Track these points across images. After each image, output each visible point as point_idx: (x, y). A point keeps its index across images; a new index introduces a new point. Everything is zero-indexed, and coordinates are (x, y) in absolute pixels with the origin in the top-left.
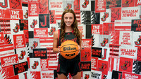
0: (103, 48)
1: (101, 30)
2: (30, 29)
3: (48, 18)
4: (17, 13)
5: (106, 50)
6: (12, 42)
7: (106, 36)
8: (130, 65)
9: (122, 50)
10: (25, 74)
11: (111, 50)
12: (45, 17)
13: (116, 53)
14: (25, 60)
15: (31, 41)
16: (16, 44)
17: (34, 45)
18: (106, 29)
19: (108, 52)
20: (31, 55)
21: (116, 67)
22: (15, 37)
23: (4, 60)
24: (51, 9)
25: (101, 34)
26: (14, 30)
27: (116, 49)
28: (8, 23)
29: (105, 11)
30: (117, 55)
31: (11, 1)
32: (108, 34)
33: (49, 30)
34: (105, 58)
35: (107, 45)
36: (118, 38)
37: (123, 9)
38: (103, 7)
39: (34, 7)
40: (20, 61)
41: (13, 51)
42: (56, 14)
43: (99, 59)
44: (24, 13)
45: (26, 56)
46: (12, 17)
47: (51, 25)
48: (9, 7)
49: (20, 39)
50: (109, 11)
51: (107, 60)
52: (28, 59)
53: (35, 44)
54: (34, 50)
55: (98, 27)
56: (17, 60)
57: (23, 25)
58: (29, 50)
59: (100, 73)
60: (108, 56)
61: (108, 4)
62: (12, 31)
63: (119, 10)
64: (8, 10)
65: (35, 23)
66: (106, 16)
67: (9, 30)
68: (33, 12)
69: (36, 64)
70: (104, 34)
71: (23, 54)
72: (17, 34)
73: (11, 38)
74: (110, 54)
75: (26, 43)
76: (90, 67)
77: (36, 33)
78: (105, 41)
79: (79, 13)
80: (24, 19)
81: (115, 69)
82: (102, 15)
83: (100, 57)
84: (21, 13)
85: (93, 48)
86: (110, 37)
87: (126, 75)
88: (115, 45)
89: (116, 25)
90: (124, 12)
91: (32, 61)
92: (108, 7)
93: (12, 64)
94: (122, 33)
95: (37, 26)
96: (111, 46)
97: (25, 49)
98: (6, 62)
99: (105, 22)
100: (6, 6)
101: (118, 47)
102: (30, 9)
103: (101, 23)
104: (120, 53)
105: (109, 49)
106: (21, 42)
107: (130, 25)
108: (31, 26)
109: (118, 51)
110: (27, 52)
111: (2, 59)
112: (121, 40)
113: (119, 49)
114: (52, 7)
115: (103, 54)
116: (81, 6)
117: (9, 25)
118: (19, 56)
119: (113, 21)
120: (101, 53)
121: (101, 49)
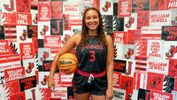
0: (127, 61)
1: (125, 38)
2: (40, 37)
3: (61, 24)
4: (25, 17)
5: (130, 63)
6: (19, 51)
7: (131, 46)
8: (160, 82)
9: (150, 63)
10: (33, 91)
11: (137, 63)
12: (58, 22)
13: (143, 67)
14: (33, 74)
15: (41, 51)
16: (23, 54)
17: (44, 56)
18: (130, 38)
19: (134, 66)
20: (41, 69)
21: (143, 84)
22: (21, 45)
23: (9, 73)
24: (65, 13)
25: (125, 43)
26: (21, 38)
27: (144, 62)
28: (14, 29)
29: (130, 15)
30: (145, 70)
31: (18, 4)
32: (133, 43)
33: (63, 38)
34: (130, 73)
35: (133, 56)
36: (145, 48)
37: (152, 13)
38: (128, 11)
39: (45, 10)
40: (27, 75)
41: (19, 62)
42: (71, 18)
43: (123, 74)
44: (33, 18)
45: (35, 69)
46: (19, 22)
47: (65, 32)
48: (15, 11)
49: (27, 49)
50: (135, 16)
51: (132, 75)
52: (37, 73)
53: (46, 55)
54: (44, 62)
55: (121, 35)
56: (23, 73)
57: (31, 32)
58: (37, 62)
59: (124, 91)
60: (133, 70)
61: (133, 7)
62: (18, 38)
63: (147, 14)
64: (14, 14)
65: (45, 29)
66: (131, 21)
67: (15, 37)
68: (44, 16)
69: (46, 79)
70: (129, 43)
71: (31, 66)
72: (25, 42)
73: (18, 47)
74: (136, 68)
75: (34, 53)
77: (46, 41)
78: (130, 53)
80: (33, 24)
81: (141, 87)
82: (126, 20)
83: (124, 72)
84: (29, 17)
85: (115, 61)
86: (136, 48)
87: (155, 94)
88: (142, 57)
89: (143, 32)
90: (152, 16)
91: (42, 75)
92: (133, 11)
93: (18, 78)
94: (150, 43)
95: (48, 33)
96: (136, 58)
97: (33, 61)
98: (11, 76)
99: (130, 29)
100: (12, 9)
101: (145, 59)
102: (40, 12)
103: (126, 29)
104: (148, 67)
105: (134, 62)
106: (28, 52)
107: (160, 32)
108: (41, 33)
109: (145, 64)
110: (35, 64)
111: (6, 71)
112: (149, 51)
113: (147, 62)
114: (67, 10)
115: (127, 68)
116: (101, 10)
117: (15, 32)
118: (26, 69)
119: (139, 28)
120: (125, 67)
121: (125, 62)
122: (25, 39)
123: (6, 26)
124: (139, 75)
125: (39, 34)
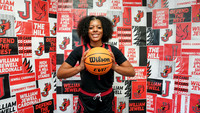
0: (164, 80)
1: (160, 53)
2: (59, 51)
4: (42, 26)
5: (168, 83)
6: (34, 69)
7: (168, 63)
9: (193, 83)
11: (176, 83)
13: (184, 87)
14: (49, 97)
16: (38, 73)
18: (169, 53)
19: (172, 86)
20: (59, 90)
21: (185, 108)
22: (37, 62)
23: (22, 97)
25: (161, 59)
26: (36, 52)
27: (185, 81)
28: (28, 42)
29: (167, 27)
30: (186, 90)
31: (34, 10)
32: (171, 60)
34: (167, 94)
35: (171, 75)
36: (187, 66)
37: (194, 25)
38: (164, 22)
39: (66, 19)
40: (43, 99)
41: (34, 83)
43: (159, 96)
44: (51, 27)
45: (52, 91)
46: (35, 32)
48: (31, 19)
49: (44, 66)
50: (173, 27)
51: (170, 97)
52: (54, 95)
54: (64, 82)
55: (156, 50)
56: (38, 97)
57: (48, 45)
58: (55, 82)
60: (172, 91)
61: (171, 18)
62: (33, 53)
63: (188, 26)
64: (29, 23)
65: (66, 42)
67: (30, 51)
68: (65, 26)
69: (66, 103)
70: (166, 59)
72: (41, 57)
73: (33, 63)
74: (176, 89)
75: (52, 71)
76: (145, 107)
78: (168, 70)
79: (130, 30)
80: (51, 35)
81: (183, 111)
82: (162, 33)
83: (160, 93)
84: (47, 27)
85: (148, 80)
86: (175, 65)
88: (183, 76)
89: (183, 47)
90: (195, 29)
91: (60, 98)
92: (171, 22)
93: (33, 103)
95: (69, 47)
96: (176, 77)
97: (51, 81)
98: (24, 100)
99: (167, 43)
100: (27, 17)
101: (187, 78)
103: (162, 43)
104: (190, 87)
105: (173, 81)
106: (45, 70)
108: (61, 46)
109: (187, 84)
110: (53, 85)
111: (18, 95)
112: (191, 69)
113: (189, 81)
115: (164, 88)
116: (133, 20)
117: (30, 45)
118: (42, 91)
119: (178, 42)
120: (161, 87)
121: (161, 81)
122: (41, 54)
123: (20, 38)
124: (179, 97)
125: (58, 47)
